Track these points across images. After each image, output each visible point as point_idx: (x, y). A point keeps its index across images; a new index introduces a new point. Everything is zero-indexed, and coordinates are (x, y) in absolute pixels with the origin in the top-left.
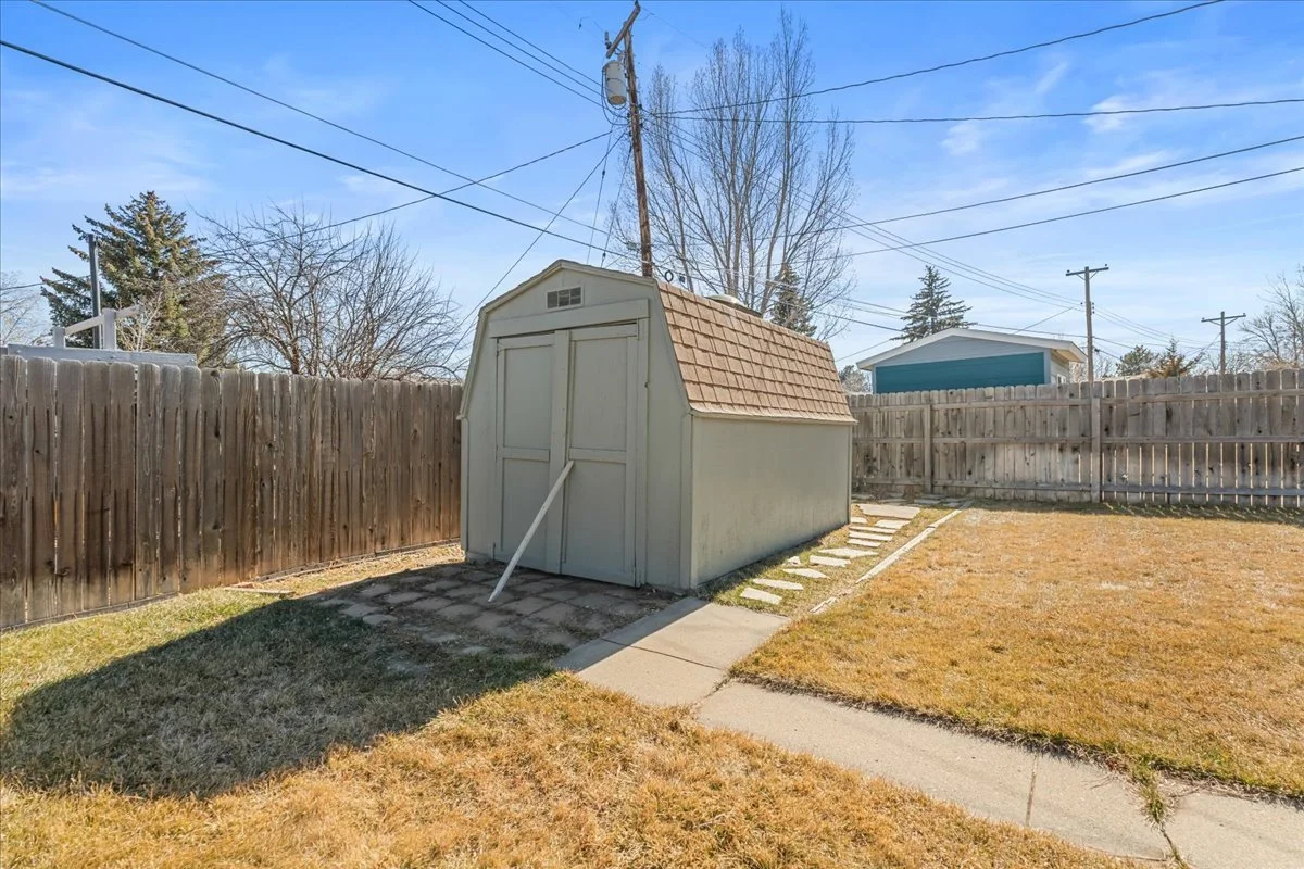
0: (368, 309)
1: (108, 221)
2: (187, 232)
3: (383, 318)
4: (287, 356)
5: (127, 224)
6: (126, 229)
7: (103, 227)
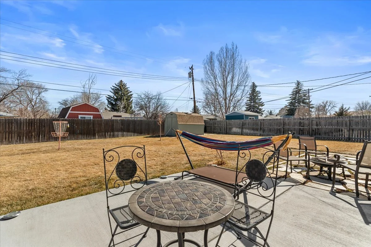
0: (157, 104)
1: (115, 86)
2: (127, 87)
3: (159, 106)
4: (146, 112)
5: (118, 86)
6: (118, 87)
7: (115, 87)
